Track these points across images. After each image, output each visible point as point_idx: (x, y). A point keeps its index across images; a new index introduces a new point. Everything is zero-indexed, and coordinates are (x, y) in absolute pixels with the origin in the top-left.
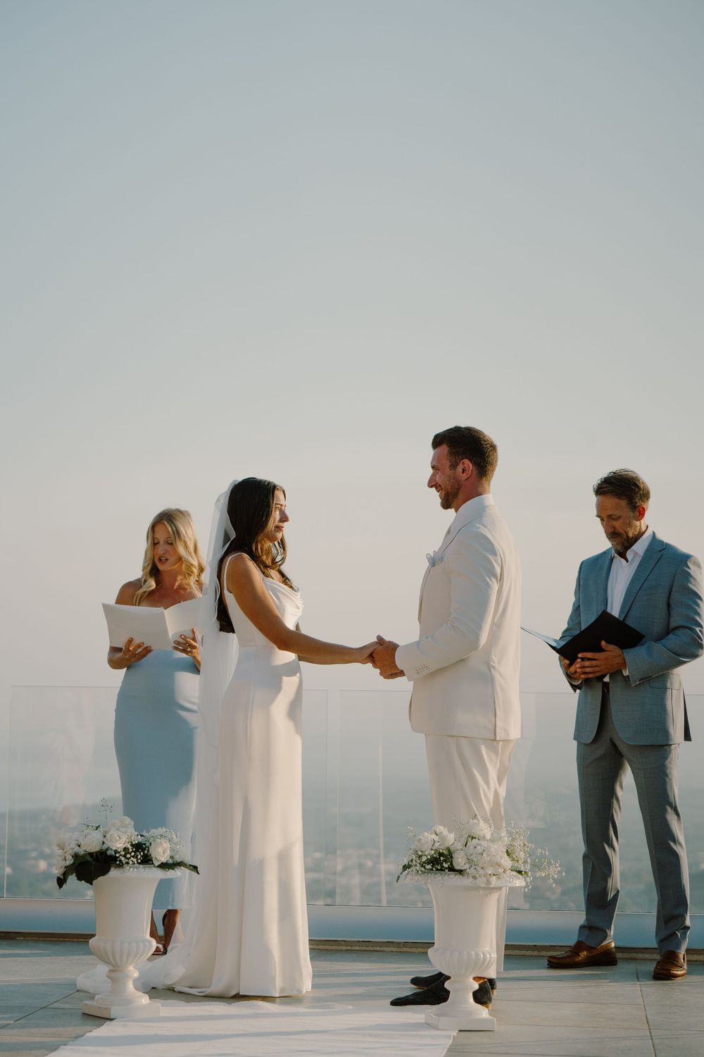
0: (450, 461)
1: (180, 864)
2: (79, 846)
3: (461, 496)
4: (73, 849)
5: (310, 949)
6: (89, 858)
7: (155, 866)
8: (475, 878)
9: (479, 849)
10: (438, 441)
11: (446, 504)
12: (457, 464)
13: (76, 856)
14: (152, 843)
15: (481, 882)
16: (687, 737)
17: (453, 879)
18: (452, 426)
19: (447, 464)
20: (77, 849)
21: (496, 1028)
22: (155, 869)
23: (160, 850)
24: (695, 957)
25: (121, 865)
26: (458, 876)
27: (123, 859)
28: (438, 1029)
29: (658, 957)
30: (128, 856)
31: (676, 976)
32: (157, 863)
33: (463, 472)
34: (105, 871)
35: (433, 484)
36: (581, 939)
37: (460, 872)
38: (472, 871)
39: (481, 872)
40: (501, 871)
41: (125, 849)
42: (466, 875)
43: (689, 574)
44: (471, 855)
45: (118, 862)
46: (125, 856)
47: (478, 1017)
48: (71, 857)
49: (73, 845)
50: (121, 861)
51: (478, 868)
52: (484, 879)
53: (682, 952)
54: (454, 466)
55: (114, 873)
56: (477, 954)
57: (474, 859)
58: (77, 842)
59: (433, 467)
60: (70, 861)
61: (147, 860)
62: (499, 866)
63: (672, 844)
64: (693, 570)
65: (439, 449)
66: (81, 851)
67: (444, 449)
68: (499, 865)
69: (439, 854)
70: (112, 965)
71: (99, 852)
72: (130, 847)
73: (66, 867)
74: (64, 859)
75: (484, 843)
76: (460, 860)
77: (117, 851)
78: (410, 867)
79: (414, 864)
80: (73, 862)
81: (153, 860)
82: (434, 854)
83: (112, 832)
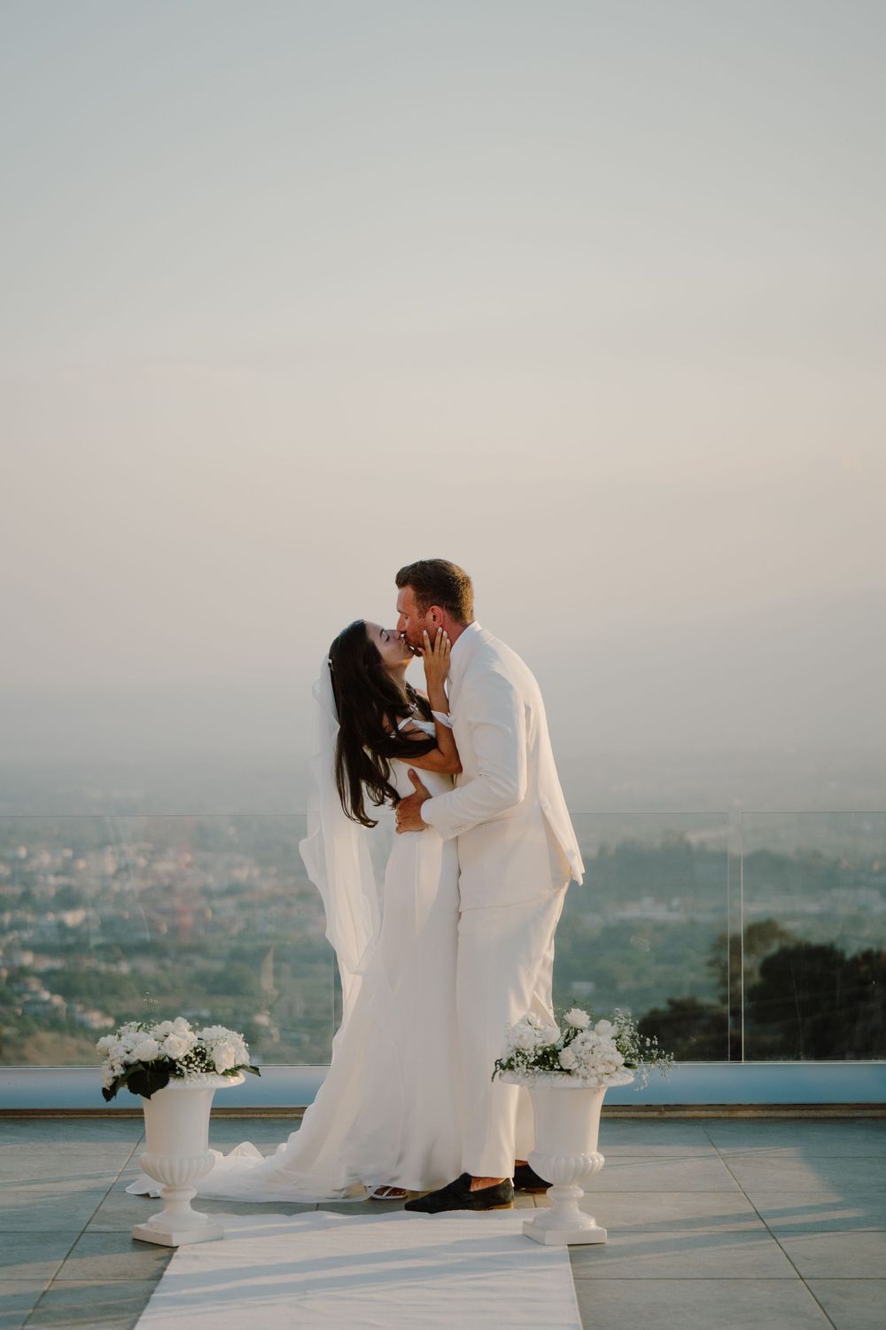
0: (418, 608)
1: (243, 1067)
2: (128, 1053)
4: (122, 1057)
6: (141, 1067)
7: (217, 1073)
8: (585, 1078)
9: (588, 1046)
10: (404, 579)
12: (427, 611)
13: (126, 1066)
14: (214, 1048)
15: (592, 1082)
17: (561, 1081)
20: (126, 1057)
22: (218, 1077)
23: (224, 1056)
25: (181, 1076)
26: (566, 1077)
27: (185, 1069)
30: (191, 1065)
32: (221, 1072)
33: (434, 620)
34: (164, 1083)
37: (569, 1072)
38: (582, 1071)
39: (592, 1071)
40: (613, 1068)
41: (186, 1057)
42: (575, 1075)
44: (580, 1052)
45: (178, 1072)
46: (187, 1066)
47: (586, 1228)
48: (120, 1067)
49: (122, 1052)
50: (180, 1070)
51: (589, 1067)
52: (595, 1080)
54: (423, 614)
55: (173, 1084)
56: (585, 1160)
57: (584, 1057)
58: (125, 1049)
60: (120, 1071)
61: (210, 1068)
62: (611, 1064)
66: (133, 1059)
68: (611, 1062)
69: (545, 1052)
70: (168, 1185)
71: (157, 1062)
72: (192, 1055)
73: (114, 1078)
74: (112, 1068)
75: (592, 1036)
76: (567, 1057)
77: (178, 1060)
78: (512, 1068)
79: (518, 1065)
80: (123, 1072)
81: (217, 1068)
82: (540, 1052)
83: (172, 1037)
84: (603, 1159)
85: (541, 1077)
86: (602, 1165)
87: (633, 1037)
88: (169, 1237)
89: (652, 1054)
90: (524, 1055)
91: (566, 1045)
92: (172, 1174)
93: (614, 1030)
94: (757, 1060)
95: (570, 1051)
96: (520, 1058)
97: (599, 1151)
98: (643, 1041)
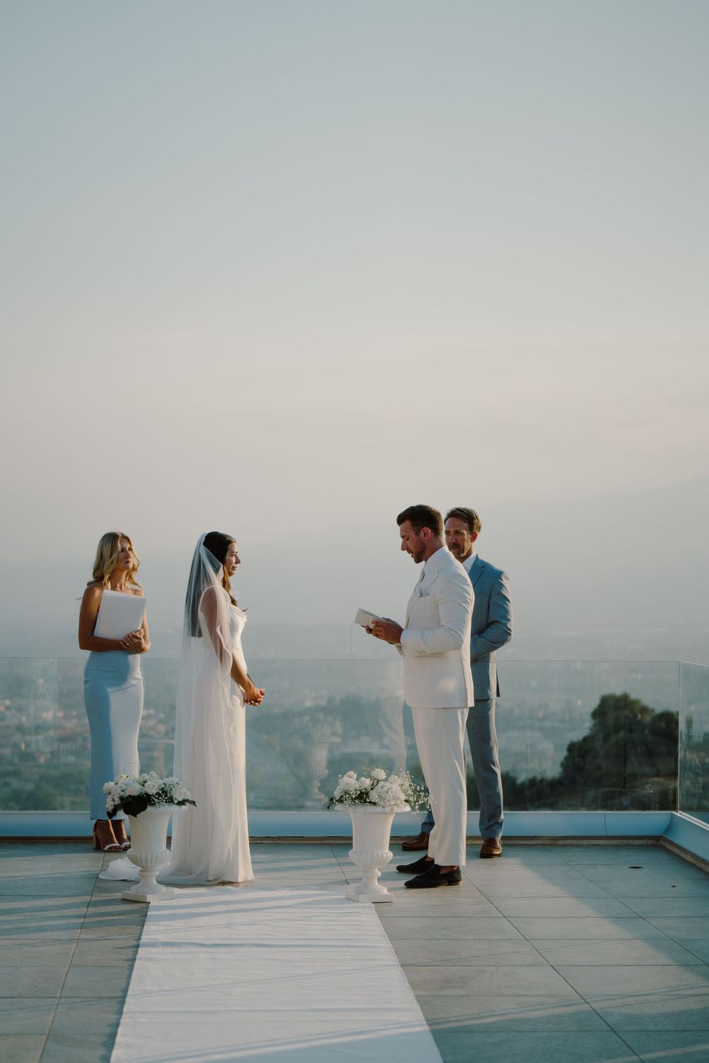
0: (414, 531)
1: (187, 801)
2: (123, 791)
3: (427, 553)
4: (119, 794)
5: (250, 843)
6: (130, 799)
7: (174, 803)
8: (384, 807)
9: (386, 789)
10: (401, 519)
11: (418, 560)
12: (420, 532)
13: (122, 798)
14: (172, 789)
15: (388, 809)
16: (498, 695)
17: (370, 808)
18: (408, 507)
19: (413, 533)
20: (122, 793)
21: (394, 900)
22: (174, 805)
23: (176, 794)
24: (507, 842)
25: (154, 804)
26: (373, 806)
27: (156, 800)
28: (358, 902)
29: (482, 842)
30: (160, 798)
31: (495, 855)
32: (176, 802)
33: (425, 536)
34: (144, 808)
35: (404, 547)
36: (423, 831)
37: (374, 803)
38: (381, 803)
39: (388, 803)
40: (399, 802)
41: (158, 793)
42: (378, 806)
43: (502, 585)
44: (380, 792)
45: (152, 802)
46: (158, 798)
47: (383, 893)
48: (118, 799)
49: (119, 791)
50: (153, 800)
51: (386, 801)
52: (390, 808)
53: (498, 839)
55: (149, 809)
56: (382, 855)
57: (383, 795)
58: (121, 789)
59: (403, 537)
60: (118, 801)
61: (171, 800)
63: (492, 766)
64: (505, 582)
65: (403, 525)
66: (127, 794)
67: (407, 523)
68: (398, 799)
69: (361, 792)
70: (143, 867)
71: (139, 796)
72: (161, 792)
73: (114, 805)
74: (113, 800)
75: (388, 784)
76: (374, 796)
77: (153, 795)
78: (342, 802)
79: (346, 800)
80: (120, 802)
81: (174, 800)
82: (359, 792)
83: (149, 782)
84: (392, 854)
85: (359, 806)
86: (392, 857)
87: (410, 786)
88: (145, 897)
89: (420, 795)
90: (349, 794)
91: (372, 789)
92: (146, 862)
93: (399, 781)
94: (474, 810)
95: (375, 792)
96: (347, 795)
97: (390, 849)
98: (416, 787)
